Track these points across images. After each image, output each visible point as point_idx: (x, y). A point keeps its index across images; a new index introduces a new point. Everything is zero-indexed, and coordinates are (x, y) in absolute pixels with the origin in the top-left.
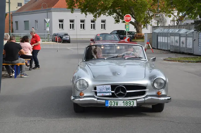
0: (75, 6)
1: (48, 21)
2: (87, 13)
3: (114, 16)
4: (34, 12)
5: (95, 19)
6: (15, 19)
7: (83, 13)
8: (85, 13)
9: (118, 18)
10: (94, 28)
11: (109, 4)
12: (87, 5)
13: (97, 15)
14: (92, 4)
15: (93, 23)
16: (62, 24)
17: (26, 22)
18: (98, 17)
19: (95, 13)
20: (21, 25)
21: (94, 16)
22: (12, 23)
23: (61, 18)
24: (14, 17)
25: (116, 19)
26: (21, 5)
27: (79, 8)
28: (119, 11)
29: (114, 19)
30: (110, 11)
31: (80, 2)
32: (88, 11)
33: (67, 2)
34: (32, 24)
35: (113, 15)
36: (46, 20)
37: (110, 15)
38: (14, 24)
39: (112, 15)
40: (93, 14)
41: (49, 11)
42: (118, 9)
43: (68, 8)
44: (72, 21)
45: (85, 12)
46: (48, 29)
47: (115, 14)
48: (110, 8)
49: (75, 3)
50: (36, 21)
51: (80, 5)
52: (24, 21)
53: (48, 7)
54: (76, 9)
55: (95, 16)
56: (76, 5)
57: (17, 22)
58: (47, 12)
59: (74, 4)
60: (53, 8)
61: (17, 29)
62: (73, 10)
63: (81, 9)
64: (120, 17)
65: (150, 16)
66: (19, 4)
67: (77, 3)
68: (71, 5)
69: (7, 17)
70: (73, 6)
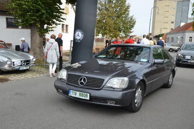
6: (168, 36)
16: (191, 40)
17: (173, 38)
20: (170, 39)
23: (191, 36)
24: (167, 35)
34: (175, 39)
36: (178, 37)
38: (167, 39)
46: (178, 42)
50: (177, 38)
57: (168, 38)
61: (168, 41)
66: (172, 29)
69: (164, 35)
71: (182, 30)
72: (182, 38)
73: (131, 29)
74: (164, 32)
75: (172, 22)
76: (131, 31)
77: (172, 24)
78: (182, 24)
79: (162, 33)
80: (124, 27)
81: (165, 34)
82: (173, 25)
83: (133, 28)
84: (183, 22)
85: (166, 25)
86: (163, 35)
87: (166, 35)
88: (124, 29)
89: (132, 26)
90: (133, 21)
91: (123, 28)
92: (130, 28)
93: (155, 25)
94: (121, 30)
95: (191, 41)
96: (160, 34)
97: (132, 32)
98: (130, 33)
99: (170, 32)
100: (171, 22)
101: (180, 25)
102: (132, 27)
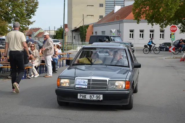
0: (141, 18)
1: (114, 31)
2: (153, 24)
4: (110, 23)
5: (161, 29)
6: (96, 29)
7: (150, 24)
8: (152, 24)
9: (184, 28)
10: (163, 38)
11: (171, 15)
12: (153, 16)
13: (164, 25)
14: (159, 15)
15: (162, 33)
16: (133, 34)
18: (165, 27)
19: (162, 24)
21: (160, 27)
22: (93, 33)
23: (132, 29)
25: (182, 29)
26: (102, 17)
27: (146, 19)
29: (179, 29)
30: (175, 22)
31: (146, 14)
32: (155, 22)
33: (134, 14)
35: (178, 25)
36: (112, 30)
40: (160, 25)
41: (121, 22)
44: (142, 31)
47: (181, 24)
50: (111, 32)
51: (146, 16)
52: (102, 32)
53: (121, 18)
55: (162, 27)
56: (142, 16)
57: (96, 32)
58: (120, 23)
59: (141, 16)
60: (125, 19)
62: (139, 21)
63: (148, 20)
66: (101, 17)
67: (143, 14)
68: (138, 17)
69: (89, 28)
70: (140, 17)
71: (118, 18)
72: (119, 31)
73: (30, 17)
74: (89, 21)
75: (101, 5)
76: (30, 20)
77: (101, 8)
78: (117, 8)
79: (86, 23)
80: (17, 13)
81: (90, 26)
82: (103, 9)
83: (33, 15)
84: (118, 5)
85: (90, 11)
86: (87, 28)
87: (93, 27)
88: (17, 16)
89: (31, 10)
90: (33, 2)
91: (15, 15)
92: (28, 15)
93: (73, 9)
94: (11, 18)
95: (132, 37)
96: (82, 25)
97: (32, 23)
98: (29, 24)
99: (98, 22)
100: (99, 5)
101: (113, 10)
102: (32, 12)
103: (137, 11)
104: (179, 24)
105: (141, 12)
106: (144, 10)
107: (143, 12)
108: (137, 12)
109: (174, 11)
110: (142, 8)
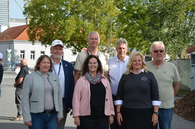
0: (36, 39)
1: (10, 52)
3: (71, 49)
7: (44, 45)
8: (45, 46)
9: (75, 51)
11: (67, 38)
12: (47, 38)
25: (73, 52)
27: (40, 40)
28: (76, 45)
30: (68, 45)
31: (40, 36)
32: (48, 44)
33: (28, 35)
37: (68, 48)
39: (69, 48)
42: (76, 43)
43: (29, 41)
44: (33, 52)
45: (45, 44)
47: (73, 47)
48: (69, 41)
49: (36, 36)
51: (41, 38)
53: (11, 39)
54: (37, 41)
56: (37, 38)
60: (15, 40)
62: (34, 42)
63: (41, 42)
64: (77, 50)
65: (103, 50)
67: (37, 36)
68: (33, 38)
70: (34, 39)
103: (32, 32)
104: (72, 47)
105: (36, 34)
106: (39, 31)
107: (38, 34)
108: (32, 34)
109: (70, 34)
110: (37, 30)
